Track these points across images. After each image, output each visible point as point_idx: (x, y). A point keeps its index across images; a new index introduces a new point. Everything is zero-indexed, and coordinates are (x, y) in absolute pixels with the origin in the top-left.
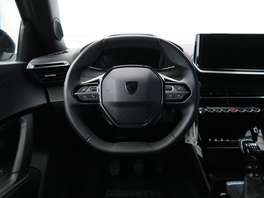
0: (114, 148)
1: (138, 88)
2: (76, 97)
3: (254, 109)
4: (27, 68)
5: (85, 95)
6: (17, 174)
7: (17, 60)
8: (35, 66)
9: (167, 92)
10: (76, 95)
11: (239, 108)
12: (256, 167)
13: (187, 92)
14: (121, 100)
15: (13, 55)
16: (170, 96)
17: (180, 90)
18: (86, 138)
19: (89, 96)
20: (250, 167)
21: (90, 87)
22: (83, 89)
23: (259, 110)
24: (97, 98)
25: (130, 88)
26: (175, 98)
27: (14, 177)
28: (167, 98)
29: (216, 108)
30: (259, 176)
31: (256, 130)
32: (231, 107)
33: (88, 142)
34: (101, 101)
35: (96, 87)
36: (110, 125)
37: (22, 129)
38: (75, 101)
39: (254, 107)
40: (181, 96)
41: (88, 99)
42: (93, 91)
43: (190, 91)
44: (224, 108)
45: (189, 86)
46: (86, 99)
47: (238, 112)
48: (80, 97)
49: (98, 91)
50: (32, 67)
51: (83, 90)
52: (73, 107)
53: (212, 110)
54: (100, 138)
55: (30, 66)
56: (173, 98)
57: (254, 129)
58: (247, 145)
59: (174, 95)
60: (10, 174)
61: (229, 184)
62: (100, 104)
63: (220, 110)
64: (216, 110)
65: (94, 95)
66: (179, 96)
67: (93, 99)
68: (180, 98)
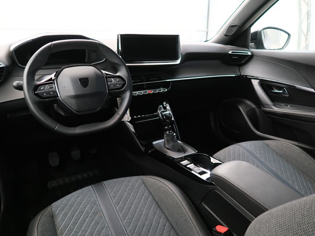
0: (78, 130)
1: (89, 83)
2: (37, 95)
3: (163, 90)
5: (45, 92)
9: (109, 83)
10: (37, 93)
11: (153, 90)
12: (170, 126)
13: (124, 82)
14: (78, 93)
16: (112, 86)
17: (118, 81)
18: (54, 127)
19: (48, 93)
20: (166, 128)
21: (47, 85)
22: (41, 87)
23: (166, 90)
24: (56, 94)
25: (83, 83)
26: (116, 87)
28: (110, 88)
29: (139, 92)
30: (172, 132)
31: (165, 104)
32: (148, 89)
33: (56, 130)
34: (59, 96)
35: (52, 85)
36: (63, 115)
39: (163, 88)
40: (119, 85)
41: (48, 96)
42: (50, 88)
43: (125, 81)
44: (144, 91)
45: (124, 77)
46: (46, 96)
47: (153, 93)
48: (41, 95)
49: (54, 88)
51: (42, 89)
53: (136, 94)
54: (64, 125)
56: (114, 88)
57: (164, 104)
58: (163, 113)
59: (114, 85)
61: (154, 143)
62: (59, 98)
63: (141, 93)
64: (139, 93)
65: (52, 91)
66: (118, 85)
67: (52, 95)
68: (119, 87)
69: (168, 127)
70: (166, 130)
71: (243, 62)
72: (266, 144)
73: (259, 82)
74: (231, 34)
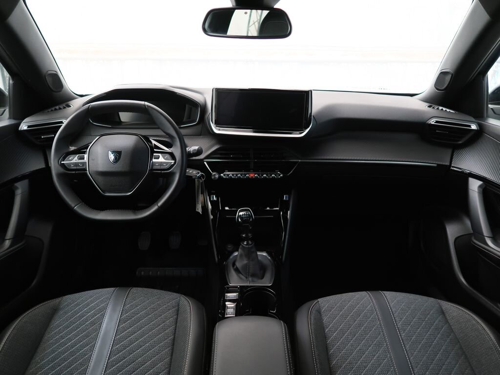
1: (121, 158)
2: (63, 166)
3: (275, 174)
4: (20, 129)
5: (72, 163)
6: (10, 240)
7: (10, 118)
8: (29, 127)
9: (153, 160)
10: (63, 163)
14: (105, 170)
15: (5, 110)
16: (157, 164)
17: (167, 159)
18: (73, 205)
19: (76, 164)
20: (244, 236)
21: (78, 155)
22: (70, 157)
23: (282, 175)
24: (84, 167)
27: (7, 243)
28: (154, 167)
33: (75, 210)
34: (88, 170)
35: (84, 155)
37: (16, 197)
38: (62, 170)
40: (167, 165)
41: (75, 168)
42: (80, 159)
43: (175, 160)
45: (175, 155)
46: (73, 168)
47: (256, 177)
48: (67, 166)
49: (85, 159)
50: (25, 128)
51: (70, 159)
52: (60, 175)
53: (228, 175)
55: (24, 127)
59: (161, 163)
60: (4, 240)
62: (86, 173)
63: (237, 175)
65: (81, 163)
66: (165, 165)
67: (81, 168)
68: (165, 167)
69: (247, 235)
70: (243, 240)
71: (460, 142)
72: (442, 309)
73: (480, 186)
74: (443, 88)
